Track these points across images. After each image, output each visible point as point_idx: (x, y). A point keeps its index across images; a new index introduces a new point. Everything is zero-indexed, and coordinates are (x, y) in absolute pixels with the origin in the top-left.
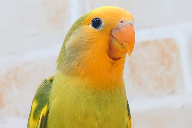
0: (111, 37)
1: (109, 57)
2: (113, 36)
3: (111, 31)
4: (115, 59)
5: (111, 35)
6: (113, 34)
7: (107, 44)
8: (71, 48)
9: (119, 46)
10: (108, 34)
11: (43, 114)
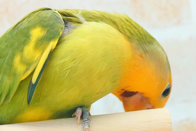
11: (52, 48)
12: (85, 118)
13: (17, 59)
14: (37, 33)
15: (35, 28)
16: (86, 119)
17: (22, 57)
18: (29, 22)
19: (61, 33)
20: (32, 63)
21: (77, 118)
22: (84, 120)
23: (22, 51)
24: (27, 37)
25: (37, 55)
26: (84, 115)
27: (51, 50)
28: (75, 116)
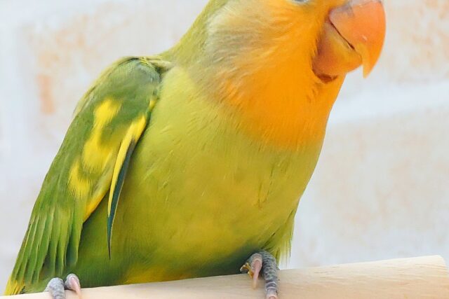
0: (328, 25)
1: (314, 70)
2: (332, 24)
3: (330, 11)
4: (326, 78)
5: (328, 20)
6: (333, 18)
7: (314, 41)
8: (223, 32)
9: (345, 48)
10: (322, 17)
11: (133, 136)
12: (268, 276)
16: (271, 278)
19: (152, 103)
20: (101, 175)
21: (253, 274)
22: (267, 279)
26: (268, 269)
27: (132, 142)
28: (246, 271)
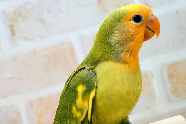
3: (147, 24)
11: (93, 96)
13: (74, 109)
14: (81, 89)
15: (79, 86)
17: (77, 107)
18: (75, 82)
19: (96, 84)
23: (75, 103)
24: (76, 92)
25: (86, 104)
27: (93, 98)
